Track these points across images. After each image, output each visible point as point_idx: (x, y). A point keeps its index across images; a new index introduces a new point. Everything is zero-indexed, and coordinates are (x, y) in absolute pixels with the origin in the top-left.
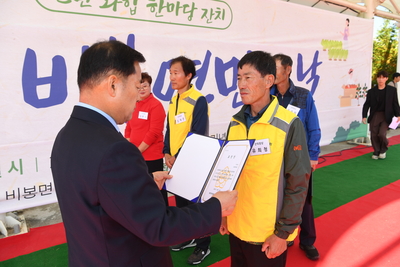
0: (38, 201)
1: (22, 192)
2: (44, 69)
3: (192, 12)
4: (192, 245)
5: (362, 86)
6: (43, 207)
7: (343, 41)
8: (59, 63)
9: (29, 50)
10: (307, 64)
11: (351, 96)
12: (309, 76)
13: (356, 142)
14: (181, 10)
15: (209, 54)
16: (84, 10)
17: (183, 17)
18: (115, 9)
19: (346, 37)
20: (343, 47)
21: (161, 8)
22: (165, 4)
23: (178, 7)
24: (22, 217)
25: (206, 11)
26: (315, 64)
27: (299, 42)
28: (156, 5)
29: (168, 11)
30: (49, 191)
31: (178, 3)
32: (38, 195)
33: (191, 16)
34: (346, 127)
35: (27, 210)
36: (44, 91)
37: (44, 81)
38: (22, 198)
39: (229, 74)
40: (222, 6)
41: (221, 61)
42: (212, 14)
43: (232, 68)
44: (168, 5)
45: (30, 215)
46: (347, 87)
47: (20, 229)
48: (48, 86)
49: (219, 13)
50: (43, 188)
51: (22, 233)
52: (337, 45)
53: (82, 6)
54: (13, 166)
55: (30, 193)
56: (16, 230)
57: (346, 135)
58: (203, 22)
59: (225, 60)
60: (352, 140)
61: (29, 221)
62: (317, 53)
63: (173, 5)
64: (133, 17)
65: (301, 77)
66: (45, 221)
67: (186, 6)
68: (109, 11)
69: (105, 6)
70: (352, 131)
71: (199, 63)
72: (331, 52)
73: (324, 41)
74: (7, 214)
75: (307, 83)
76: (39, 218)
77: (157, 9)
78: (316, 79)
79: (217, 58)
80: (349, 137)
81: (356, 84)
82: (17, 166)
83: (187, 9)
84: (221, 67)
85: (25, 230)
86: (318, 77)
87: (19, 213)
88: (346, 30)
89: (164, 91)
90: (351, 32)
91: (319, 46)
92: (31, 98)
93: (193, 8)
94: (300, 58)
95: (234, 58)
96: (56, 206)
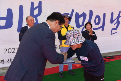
2: (3, 14)
8: (10, 12)
10: (115, 17)
12: (116, 21)
15: (73, 11)
26: (119, 17)
30: (3, 63)
36: (3, 23)
39: (81, 19)
41: (78, 14)
48: (5, 21)
59: (80, 14)
62: (120, 12)
65: (112, 21)
75: (115, 24)
78: (118, 23)
84: (78, 16)
86: (120, 22)
94: (112, 13)
95: (84, 13)
96: (8, 68)
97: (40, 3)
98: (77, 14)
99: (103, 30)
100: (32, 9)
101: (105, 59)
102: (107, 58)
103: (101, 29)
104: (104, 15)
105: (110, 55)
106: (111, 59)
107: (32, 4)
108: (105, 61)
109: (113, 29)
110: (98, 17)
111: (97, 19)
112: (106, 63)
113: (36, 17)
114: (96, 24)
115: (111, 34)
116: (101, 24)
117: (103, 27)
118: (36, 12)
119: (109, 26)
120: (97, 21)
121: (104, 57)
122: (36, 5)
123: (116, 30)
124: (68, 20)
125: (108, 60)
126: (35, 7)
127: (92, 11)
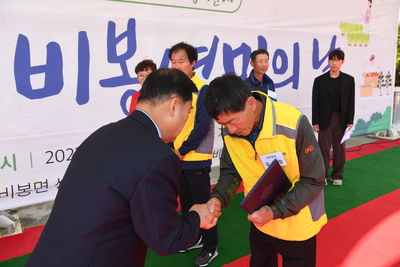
0: (34, 199)
1: (16, 190)
2: (38, 57)
4: (199, 246)
5: (385, 74)
6: (39, 206)
7: (364, 25)
8: (54, 50)
9: (21, 36)
10: (323, 50)
11: (373, 85)
12: (325, 64)
13: (377, 135)
15: (216, 40)
19: (367, 20)
20: (364, 31)
24: (16, 216)
27: (315, 25)
32: (33, 193)
34: (367, 119)
35: (21, 208)
36: (38, 81)
37: (38, 70)
38: (16, 196)
39: (238, 62)
41: (230, 47)
43: (241, 55)
45: (24, 214)
46: (367, 75)
47: (13, 229)
48: (42, 76)
50: (38, 186)
51: (16, 233)
52: (357, 29)
54: (6, 162)
55: (24, 191)
56: (10, 230)
57: (367, 128)
58: (210, 5)
59: (235, 46)
60: (374, 133)
61: (24, 221)
62: (335, 37)
65: (316, 64)
66: (41, 220)
70: (373, 123)
71: (204, 49)
72: (351, 37)
73: (343, 25)
76: (34, 217)
79: (225, 45)
80: (370, 130)
81: (379, 72)
82: (11, 162)
84: (229, 54)
85: (19, 230)
87: (13, 212)
88: (368, 12)
90: (373, 14)
91: (336, 31)
92: (24, 88)
94: (316, 43)
95: (244, 44)
96: (52, 204)
97: (132, 23)
99: (295, 86)
100: (112, 41)
103: (291, 84)
104: (296, 46)
107: (112, 26)
110: (280, 53)
111: (279, 59)
114: (277, 71)
116: (289, 73)
117: (295, 81)
118: (122, 48)
120: (279, 65)
122: (121, 29)
126: (118, 33)
127: (264, 39)
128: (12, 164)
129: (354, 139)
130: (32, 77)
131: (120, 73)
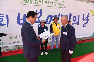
0: (20, 44)
1: (16, 42)
3: (56, 4)
9: (19, 13)
10: (85, 17)
12: (86, 19)
14: (53, 4)
15: (60, 14)
16: (31, 4)
17: (54, 5)
18: (38, 4)
21: (48, 3)
22: (49, 2)
23: (52, 3)
24: (17, 47)
25: (59, 4)
26: (88, 16)
27: (84, 11)
28: (47, 2)
29: (50, 4)
30: (22, 42)
31: (52, 2)
33: (56, 5)
37: (22, 19)
40: (63, 2)
42: (61, 4)
44: (50, 2)
47: (16, 49)
49: (63, 4)
50: (20, 42)
53: (30, 3)
54: (15, 37)
55: (18, 42)
58: (59, 6)
62: (89, 14)
63: (51, 2)
64: (42, 5)
65: (84, 19)
67: (54, 3)
68: (36, 4)
69: (35, 3)
71: (57, 16)
72: (93, 14)
73: (91, 11)
74: (14, 46)
75: (85, 21)
76: (20, 47)
77: (47, 3)
78: (88, 20)
83: (55, 3)
85: (17, 50)
89: (48, 22)
91: (89, 12)
92: (19, 23)
93: (56, 3)
94: (84, 15)
95: (66, 15)
97: (41, 10)
98: (62, 16)
99: (78, 24)
101: (80, 42)
102: (81, 41)
103: (77, 24)
104: (79, 15)
105: (83, 39)
106: (83, 41)
108: (79, 43)
109: (84, 24)
110: (75, 17)
111: (74, 18)
112: (80, 44)
113: (38, 18)
114: (73, 21)
115: (84, 27)
116: (77, 21)
117: (78, 23)
118: (39, 15)
119: (82, 22)
120: (74, 19)
121: (79, 40)
122: (39, 11)
123: (86, 24)
124: (57, 20)
125: (82, 42)
127: (71, 14)
128: (16, 37)
129: (93, 37)
130: (20, 21)
131: (38, 20)
